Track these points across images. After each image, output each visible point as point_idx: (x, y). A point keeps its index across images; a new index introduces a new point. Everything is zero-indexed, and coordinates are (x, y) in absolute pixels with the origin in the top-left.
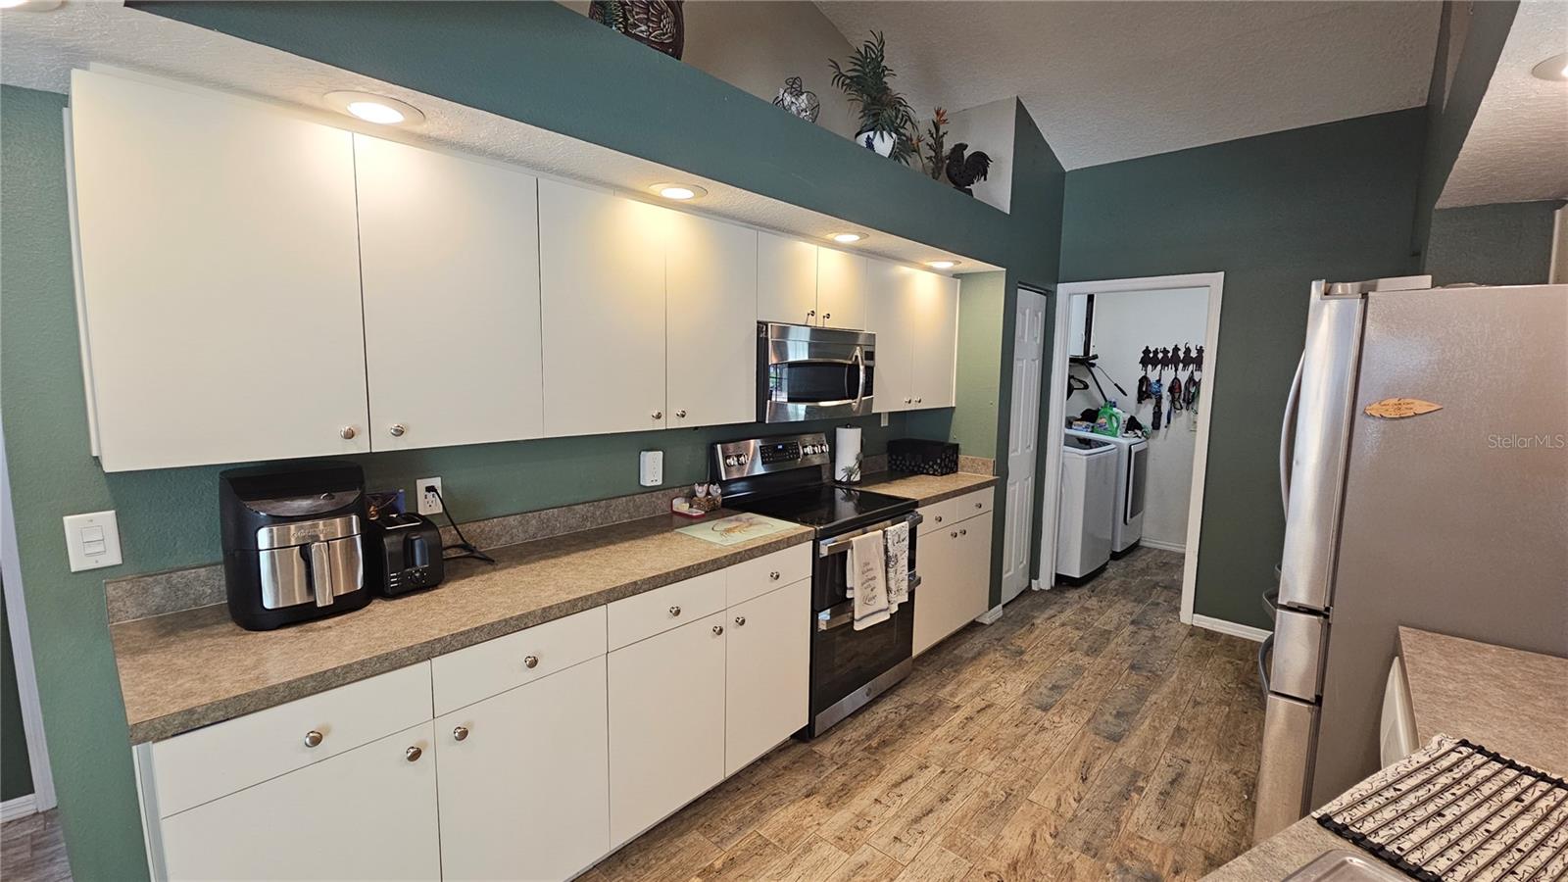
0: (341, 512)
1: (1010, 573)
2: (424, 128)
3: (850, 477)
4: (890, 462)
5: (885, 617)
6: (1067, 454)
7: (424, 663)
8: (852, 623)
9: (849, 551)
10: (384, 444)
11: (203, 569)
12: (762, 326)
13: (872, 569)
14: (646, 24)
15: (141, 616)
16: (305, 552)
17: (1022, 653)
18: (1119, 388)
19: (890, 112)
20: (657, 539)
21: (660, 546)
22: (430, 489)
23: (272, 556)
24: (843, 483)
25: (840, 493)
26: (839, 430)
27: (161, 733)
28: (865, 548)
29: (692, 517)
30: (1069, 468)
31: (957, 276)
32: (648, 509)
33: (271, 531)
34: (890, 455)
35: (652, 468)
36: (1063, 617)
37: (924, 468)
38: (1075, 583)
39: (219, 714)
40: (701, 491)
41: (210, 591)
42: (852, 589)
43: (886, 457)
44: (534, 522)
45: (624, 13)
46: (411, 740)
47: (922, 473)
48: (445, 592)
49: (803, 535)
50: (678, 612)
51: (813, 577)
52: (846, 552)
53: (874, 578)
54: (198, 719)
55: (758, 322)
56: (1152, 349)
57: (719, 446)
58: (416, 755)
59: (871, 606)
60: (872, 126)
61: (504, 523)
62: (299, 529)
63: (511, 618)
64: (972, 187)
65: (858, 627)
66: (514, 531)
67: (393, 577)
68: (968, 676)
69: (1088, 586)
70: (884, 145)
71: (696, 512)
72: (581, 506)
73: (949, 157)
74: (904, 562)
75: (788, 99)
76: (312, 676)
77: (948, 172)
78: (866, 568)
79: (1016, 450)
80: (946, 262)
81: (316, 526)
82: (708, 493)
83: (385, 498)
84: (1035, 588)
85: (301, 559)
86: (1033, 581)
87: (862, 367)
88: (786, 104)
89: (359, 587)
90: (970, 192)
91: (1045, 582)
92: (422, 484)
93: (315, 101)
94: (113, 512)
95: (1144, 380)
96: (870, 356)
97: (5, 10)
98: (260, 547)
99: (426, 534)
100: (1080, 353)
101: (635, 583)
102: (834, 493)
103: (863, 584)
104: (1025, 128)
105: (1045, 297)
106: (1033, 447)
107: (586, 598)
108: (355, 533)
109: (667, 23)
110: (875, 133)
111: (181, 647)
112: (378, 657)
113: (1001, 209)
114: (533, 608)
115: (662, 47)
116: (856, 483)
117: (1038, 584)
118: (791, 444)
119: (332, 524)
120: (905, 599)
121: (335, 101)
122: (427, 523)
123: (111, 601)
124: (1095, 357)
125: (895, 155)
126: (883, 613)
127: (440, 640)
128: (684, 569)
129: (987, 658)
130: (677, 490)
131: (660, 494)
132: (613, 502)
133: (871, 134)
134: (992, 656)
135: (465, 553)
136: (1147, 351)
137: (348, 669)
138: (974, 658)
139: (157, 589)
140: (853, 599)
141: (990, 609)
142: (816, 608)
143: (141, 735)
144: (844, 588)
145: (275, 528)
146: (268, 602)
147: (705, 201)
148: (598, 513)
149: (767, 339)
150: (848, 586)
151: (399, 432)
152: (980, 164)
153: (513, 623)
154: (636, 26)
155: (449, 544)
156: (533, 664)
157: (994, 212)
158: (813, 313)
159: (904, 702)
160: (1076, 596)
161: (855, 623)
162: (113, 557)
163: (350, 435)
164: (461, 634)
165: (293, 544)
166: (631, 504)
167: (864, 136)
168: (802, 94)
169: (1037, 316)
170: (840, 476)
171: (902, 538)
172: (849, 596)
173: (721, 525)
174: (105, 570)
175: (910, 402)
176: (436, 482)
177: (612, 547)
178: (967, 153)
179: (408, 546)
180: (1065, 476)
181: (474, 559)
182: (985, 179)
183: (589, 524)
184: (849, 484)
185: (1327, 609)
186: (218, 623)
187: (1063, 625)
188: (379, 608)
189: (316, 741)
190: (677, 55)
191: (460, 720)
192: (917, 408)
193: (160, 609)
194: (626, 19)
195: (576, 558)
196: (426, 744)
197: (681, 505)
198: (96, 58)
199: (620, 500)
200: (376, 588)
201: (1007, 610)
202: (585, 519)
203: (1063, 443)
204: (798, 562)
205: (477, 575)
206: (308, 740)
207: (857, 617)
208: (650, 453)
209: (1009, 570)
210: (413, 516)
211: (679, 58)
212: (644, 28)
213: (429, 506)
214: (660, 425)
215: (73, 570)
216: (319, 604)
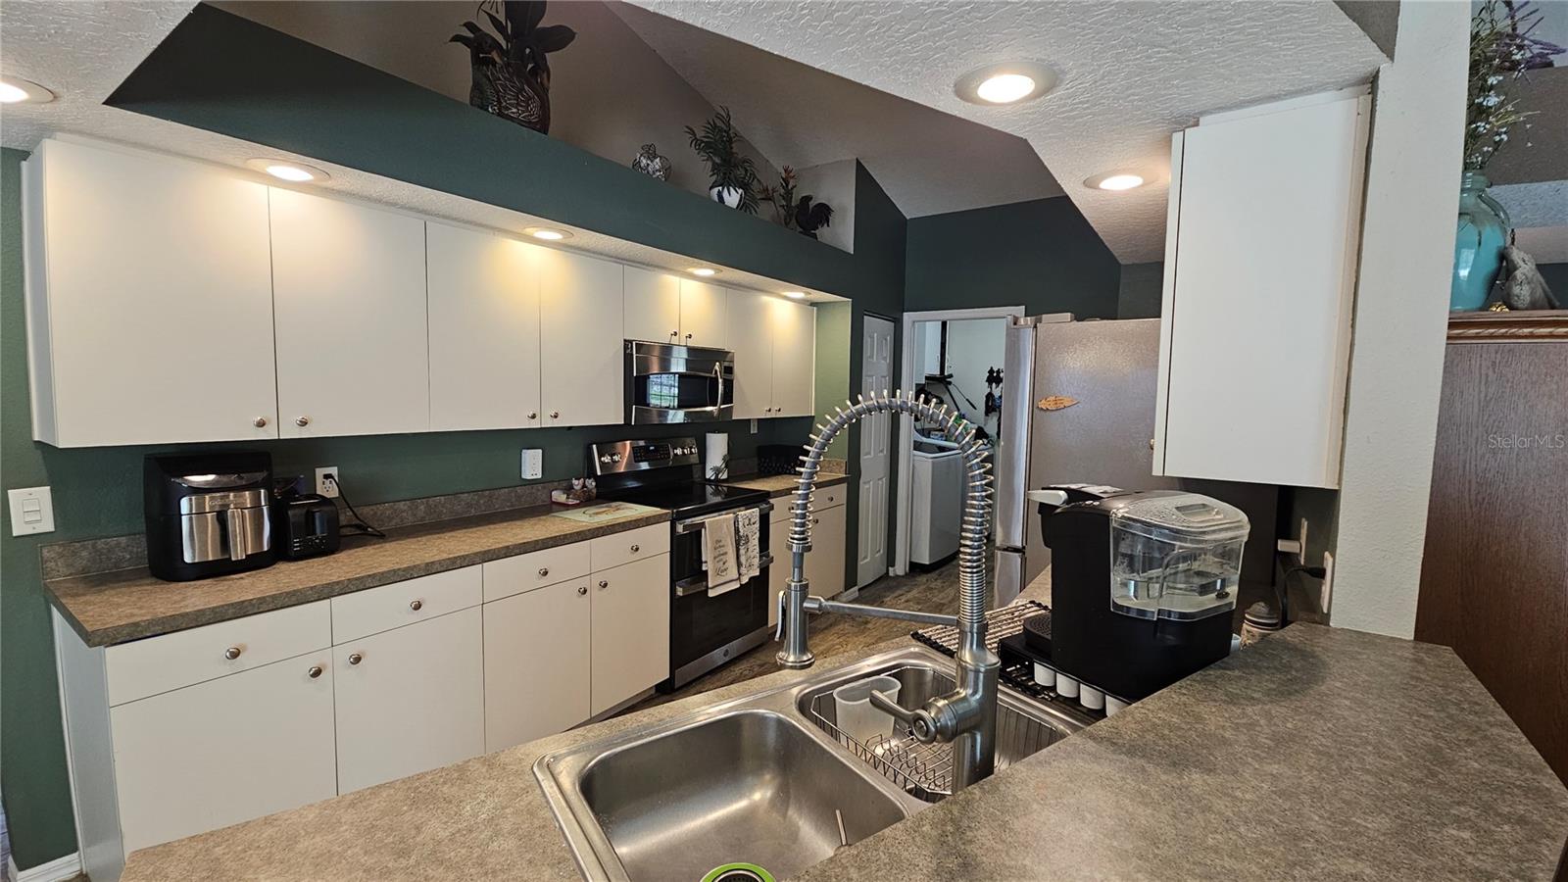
0: (253, 487)
1: (868, 560)
2: (329, 184)
3: (717, 475)
4: (759, 464)
5: (735, 586)
6: (916, 458)
7: (325, 601)
8: (706, 591)
9: (703, 530)
10: (291, 432)
11: (124, 538)
12: (627, 343)
13: (723, 546)
14: (516, 108)
15: (71, 574)
16: (222, 518)
17: (867, 623)
18: (971, 404)
19: (741, 172)
20: (533, 521)
21: (535, 524)
22: (327, 476)
23: (191, 519)
24: (712, 481)
25: (709, 489)
26: (708, 435)
27: (112, 640)
28: (717, 527)
29: (568, 505)
30: (918, 469)
31: (813, 304)
32: (528, 499)
33: (191, 500)
34: (760, 459)
35: (532, 464)
36: (910, 596)
37: (787, 469)
38: (924, 569)
39: (158, 629)
40: (577, 484)
41: (128, 556)
42: (706, 562)
43: (756, 459)
44: (422, 507)
45: (498, 99)
46: (313, 663)
47: (786, 473)
48: (342, 556)
49: (660, 516)
50: (546, 573)
51: (671, 552)
52: (701, 531)
53: (726, 553)
54: (142, 632)
55: (625, 341)
56: (995, 369)
57: (594, 446)
58: (317, 673)
59: (724, 576)
60: (721, 181)
61: (396, 507)
62: (212, 499)
63: (399, 569)
64: (817, 232)
65: (711, 594)
66: (405, 514)
67: (297, 542)
68: (817, 641)
69: (937, 572)
70: (732, 198)
71: (571, 502)
72: (466, 495)
73: (797, 206)
74: (755, 541)
75: (644, 161)
76: (232, 604)
77: (796, 219)
78: (718, 544)
79: (869, 453)
80: (799, 293)
81: (228, 497)
82: (584, 486)
83: (288, 481)
84: (891, 574)
85: (216, 523)
86: (890, 569)
87: (720, 381)
88: (642, 165)
89: (266, 549)
90: (815, 236)
91: (900, 568)
92: (320, 472)
93: (239, 163)
94: (49, 488)
95: (990, 396)
96: (729, 370)
97: (4, 104)
98: (182, 513)
99: (326, 509)
100: (936, 372)
101: (508, 547)
102: (705, 489)
103: (715, 558)
104: (866, 184)
105: (893, 324)
106: (886, 452)
107: (464, 557)
108: (263, 504)
109: (534, 107)
110: (723, 189)
111: (113, 592)
112: (287, 593)
113: (844, 250)
114: (419, 562)
115: (529, 125)
116: (724, 481)
117: (894, 570)
118: (662, 446)
119: (241, 496)
120: (757, 573)
121: (258, 164)
122: (325, 501)
123: (46, 561)
124: (951, 376)
125: (743, 205)
126: (734, 582)
127: (338, 583)
128: (551, 538)
129: (837, 628)
130: (556, 484)
131: (540, 487)
132: (496, 492)
133: (720, 188)
134: (841, 627)
135: (358, 532)
136: (991, 371)
137: (262, 600)
138: (826, 628)
139: (84, 554)
140: (707, 571)
141: (846, 590)
142: (675, 579)
143: (97, 640)
144: (700, 563)
145: (193, 498)
146: (188, 558)
147: (572, 241)
148: (482, 502)
149: (632, 355)
150: (704, 559)
151: (304, 423)
152: (823, 213)
153: (401, 573)
154: (508, 109)
155: (344, 523)
156: (418, 607)
157: (841, 253)
158: (676, 334)
159: (758, 662)
160: (925, 580)
161: (710, 591)
162: (47, 525)
163: (261, 424)
164: (356, 579)
165: (207, 511)
166: (513, 495)
167: (716, 190)
168: (655, 158)
169: (886, 340)
170: (710, 474)
171: (753, 521)
172: (704, 569)
173: (593, 510)
174: (42, 536)
175: (770, 410)
176: (334, 471)
177: (492, 526)
178: (812, 204)
179: (310, 516)
180: (916, 479)
181: (365, 534)
182: (828, 226)
183: (473, 510)
184: (717, 482)
185: (1024, 548)
186: (141, 578)
187: (907, 601)
188: (283, 567)
189: (235, 655)
190: (544, 130)
191: (353, 649)
192: (778, 416)
193: (86, 570)
194: (500, 103)
195: (459, 534)
196: (325, 666)
197: (559, 496)
198: (62, 130)
199: (503, 491)
200: (280, 552)
201: (863, 592)
202: (469, 505)
203: (912, 448)
204: (658, 538)
205: (371, 545)
206: (228, 654)
207: (710, 585)
208: (529, 451)
209: (866, 558)
210: (314, 496)
211: (546, 133)
212: (514, 110)
213: (328, 490)
214: (535, 424)
215: (14, 535)
216: (233, 559)
